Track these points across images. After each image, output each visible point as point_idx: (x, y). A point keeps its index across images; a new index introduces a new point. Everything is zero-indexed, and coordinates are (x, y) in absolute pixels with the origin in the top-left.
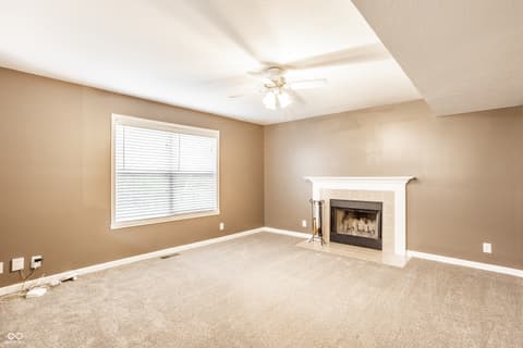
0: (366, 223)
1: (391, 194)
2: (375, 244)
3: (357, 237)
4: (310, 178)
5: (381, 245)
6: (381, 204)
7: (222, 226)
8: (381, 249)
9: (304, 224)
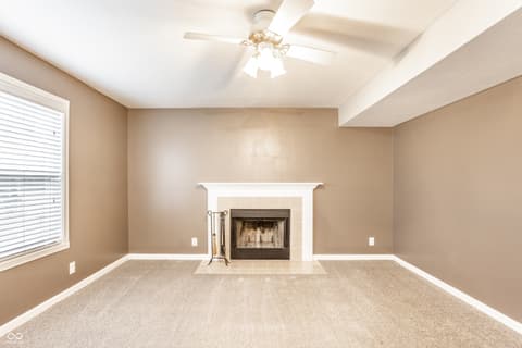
0: (263, 232)
1: (298, 201)
2: (282, 254)
3: (261, 249)
4: (205, 184)
5: (289, 254)
6: (289, 211)
7: (72, 268)
8: (288, 258)
9: (195, 242)
